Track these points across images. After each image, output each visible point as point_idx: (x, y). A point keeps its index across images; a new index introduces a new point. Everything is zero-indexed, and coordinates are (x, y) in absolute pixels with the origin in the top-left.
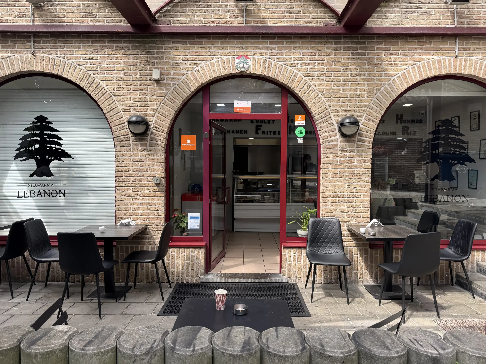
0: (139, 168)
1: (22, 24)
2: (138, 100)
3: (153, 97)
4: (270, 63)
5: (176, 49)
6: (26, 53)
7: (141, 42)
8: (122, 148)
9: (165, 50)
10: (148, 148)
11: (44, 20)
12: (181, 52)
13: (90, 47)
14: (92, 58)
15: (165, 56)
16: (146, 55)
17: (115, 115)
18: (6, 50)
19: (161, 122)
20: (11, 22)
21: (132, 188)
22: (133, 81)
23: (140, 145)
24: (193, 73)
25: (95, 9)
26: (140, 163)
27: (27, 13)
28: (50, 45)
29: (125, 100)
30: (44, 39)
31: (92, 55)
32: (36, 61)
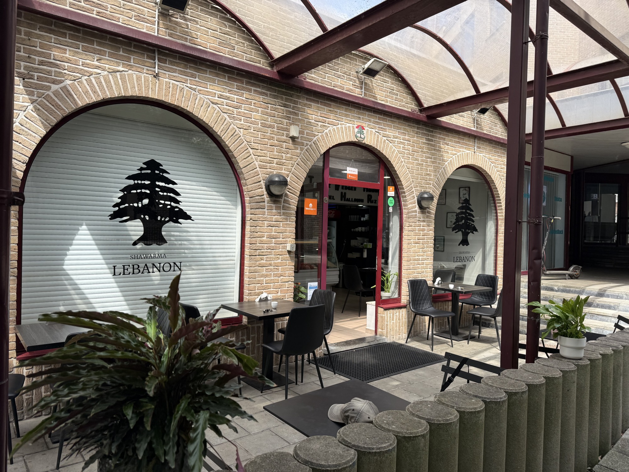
0: (272, 233)
1: (142, 30)
2: (274, 157)
3: (288, 155)
4: (378, 137)
5: (309, 106)
6: (145, 71)
7: (279, 92)
8: (257, 210)
9: (300, 106)
10: (282, 211)
11: (171, 34)
12: (314, 111)
13: (226, 84)
14: (228, 98)
15: (300, 113)
16: (282, 108)
17: (252, 171)
18: (115, 60)
19: (294, 183)
20: (125, 22)
21: (265, 257)
22: (271, 135)
23: (274, 208)
24: (323, 135)
25: (233, 39)
26: (274, 228)
27: (148, 18)
28: (178, 70)
29: (262, 155)
30: (171, 59)
31: (228, 95)
32: (159, 86)
